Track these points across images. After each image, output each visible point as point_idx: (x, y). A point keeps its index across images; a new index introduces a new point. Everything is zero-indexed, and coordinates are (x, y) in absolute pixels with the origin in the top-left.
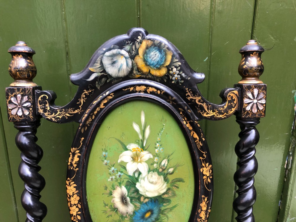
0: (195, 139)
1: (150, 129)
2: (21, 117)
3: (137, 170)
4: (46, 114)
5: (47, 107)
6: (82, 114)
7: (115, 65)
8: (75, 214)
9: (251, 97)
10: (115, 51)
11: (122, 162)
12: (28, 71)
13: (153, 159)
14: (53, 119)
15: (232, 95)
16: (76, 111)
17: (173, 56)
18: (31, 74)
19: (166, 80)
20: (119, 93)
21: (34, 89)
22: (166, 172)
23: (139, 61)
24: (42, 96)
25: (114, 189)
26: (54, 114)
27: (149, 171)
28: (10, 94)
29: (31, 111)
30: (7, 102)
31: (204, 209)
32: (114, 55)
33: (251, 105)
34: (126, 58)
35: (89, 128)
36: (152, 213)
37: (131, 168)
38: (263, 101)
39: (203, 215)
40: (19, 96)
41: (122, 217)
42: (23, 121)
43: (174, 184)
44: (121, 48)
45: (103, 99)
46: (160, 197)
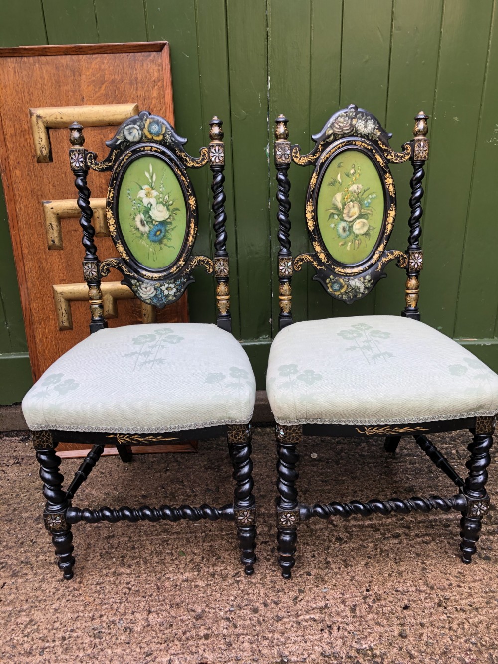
0: (184, 181)
1: (156, 175)
2: (78, 167)
3: (150, 203)
4: (92, 166)
5: (92, 162)
6: (114, 166)
7: (132, 134)
8: (112, 231)
9: (214, 152)
10: (131, 126)
11: (140, 197)
12: (80, 140)
13: (159, 195)
14: (97, 169)
15: (204, 151)
16: (110, 164)
17: (166, 128)
19: (163, 143)
20: (134, 152)
21: (84, 150)
22: (167, 204)
23: (146, 131)
24: (89, 155)
25: (136, 215)
26: (97, 166)
27: (157, 203)
28: (71, 154)
29: (84, 164)
30: (70, 158)
31: (193, 227)
32: (130, 129)
33: (214, 157)
34: (138, 130)
35: (118, 175)
36: (161, 232)
37: (146, 201)
38: (222, 155)
39: (192, 232)
40: (77, 154)
41: (142, 234)
42: (79, 170)
43: (173, 211)
44: (135, 124)
45: (125, 156)
46: (165, 221)
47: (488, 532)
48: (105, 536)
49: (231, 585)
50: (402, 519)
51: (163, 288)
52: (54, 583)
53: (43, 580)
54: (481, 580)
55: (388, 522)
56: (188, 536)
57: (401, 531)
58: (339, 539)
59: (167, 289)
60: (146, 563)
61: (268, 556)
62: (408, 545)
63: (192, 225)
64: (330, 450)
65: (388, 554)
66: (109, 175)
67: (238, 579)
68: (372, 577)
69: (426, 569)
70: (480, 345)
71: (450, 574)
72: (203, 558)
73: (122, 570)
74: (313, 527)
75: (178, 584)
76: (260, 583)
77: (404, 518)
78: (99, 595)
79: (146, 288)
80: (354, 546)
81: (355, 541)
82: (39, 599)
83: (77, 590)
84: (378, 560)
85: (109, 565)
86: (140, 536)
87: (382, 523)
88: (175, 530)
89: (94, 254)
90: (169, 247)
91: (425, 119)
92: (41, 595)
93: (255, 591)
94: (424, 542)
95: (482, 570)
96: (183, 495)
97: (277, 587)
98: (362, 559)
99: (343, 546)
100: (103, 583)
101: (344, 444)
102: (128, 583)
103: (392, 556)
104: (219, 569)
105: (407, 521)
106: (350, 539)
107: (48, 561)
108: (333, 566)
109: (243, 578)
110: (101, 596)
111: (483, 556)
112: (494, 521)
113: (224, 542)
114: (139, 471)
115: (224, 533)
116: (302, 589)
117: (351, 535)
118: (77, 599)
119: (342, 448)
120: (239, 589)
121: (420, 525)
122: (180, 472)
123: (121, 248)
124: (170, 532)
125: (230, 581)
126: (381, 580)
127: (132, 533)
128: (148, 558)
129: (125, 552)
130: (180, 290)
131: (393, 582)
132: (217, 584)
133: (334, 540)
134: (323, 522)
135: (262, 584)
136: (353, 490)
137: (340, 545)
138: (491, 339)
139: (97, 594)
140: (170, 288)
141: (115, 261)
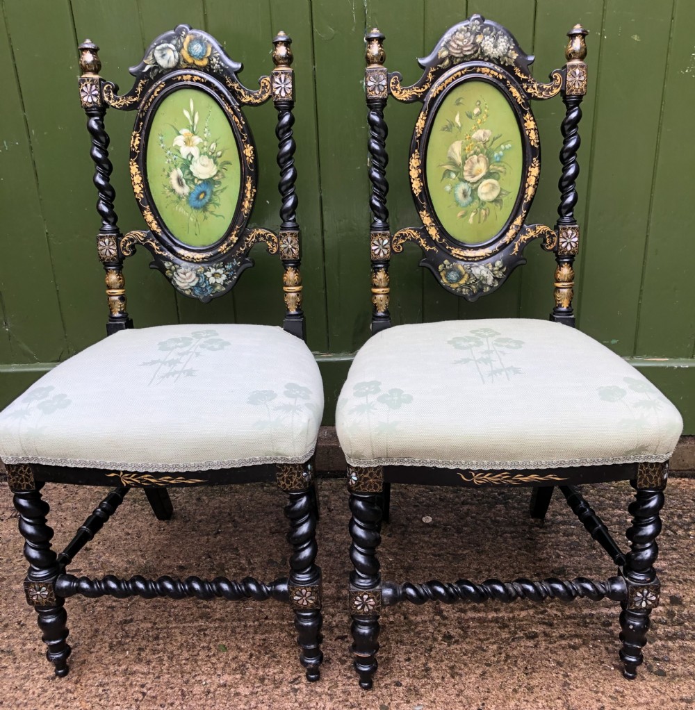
0: (237, 123)
1: (199, 115)
2: (91, 103)
3: (190, 154)
4: (111, 102)
5: (111, 96)
6: (140, 101)
7: (165, 57)
8: (138, 192)
9: (279, 82)
10: (164, 45)
11: (176, 145)
12: (95, 65)
13: (203, 143)
14: (117, 106)
15: (265, 81)
16: (135, 99)
17: (213, 48)
18: (97, 67)
19: (208, 69)
20: (169, 82)
21: (100, 80)
22: (215, 155)
23: (185, 53)
24: (107, 86)
25: (171, 171)
26: (117, 101)
27: (200, 154)
28: (82, 84)
29: (98, 98)
30: (80, 90)
31: (249, 188)
32: (163, 49)
33: (279, 89)
34: (173, 51)
35: (146, 114)
36: (205, 195)
37: (184, 151)
38: (290, 86)
39: (248, 195)
40: (89, 85)
41: (179, 197)
42: (92, 107)
43: (223, 166)
44: (169, 42)
45: (156, 88)
46: (211, 179)
47: (667, 636)
48: (120, 619)
49: (286, 695)
50: (542, 613)
51: (208, 274)
52: (42, 681)
53: (26, 677)
54: (647, 704)
55: (521, 616)
56: (235, 624)
57: (538, 629)
58: (448, 637)
59: (213, 275)
60: (171, 658)
61: (343, 656)
62: (547, 649)
63: (249, 185)
64: (452, 512)
65: (516, 661)
66: (134, 114)
67: (296, 687)
68: (488, 692)
69: (569, 684)
70: (673, 367)
71: (603, 693)
72: (251, 655)
73: (136, 667)
74: (412, 618)
75: (212, 690)
76: (327, 694)
77: (546, 611)
78: (100, 700)
79: (185, 274)
80: (468, 647)
81: (471, 641)
82: (18, 702)
83: (71, 692)
84: (500, 669)
85: (120, 660)
86: (168, 622)
87: (514, 617)
88: (218, 616)
89: (114, 224)
90: (217, 216)
91: (583, 35)
92: (20, 697)
93: (319, 704)
94: (570, 646)
95: (651, 689)
96: (235, 567)
97: (351, 700)
98: (478, 667)
99: (453, 647)
100: (108, 684)
101: (471, 504)
102: (143, 686)
103: (522, 664)
104: (271, 671)
105: (549, 615)
106: (465, 636)
107: (37, 651)
108: (434, 674)
109: (304, 686)
110: (102, 701)
111: (655, 669)
112: (678, 620)
113: (283, 635)
114: (179, 533)
115: (285, 623)
116: (386, 704)
117: (466, 632)
118: (69, 704)
119: (468, 510)
120: (296, 701)
121: (569, 621)
122: (235, 537)
123: (149, 217)
124: (210, 618)
125: (285, 689)
126: (501, 696)
127: (157, 617)
128: (175, 652)
129: (145, 643)
130: (232, 277)
131: (519, 700)
132: (266, 691)
133: (440, 638)
134: (428, 611)
135: (330, 695)
136: (476, 569)
137: (449, 645)
138: (689, 359)
139: (97, 699)
140: (218, 273)
141: (142, 235)
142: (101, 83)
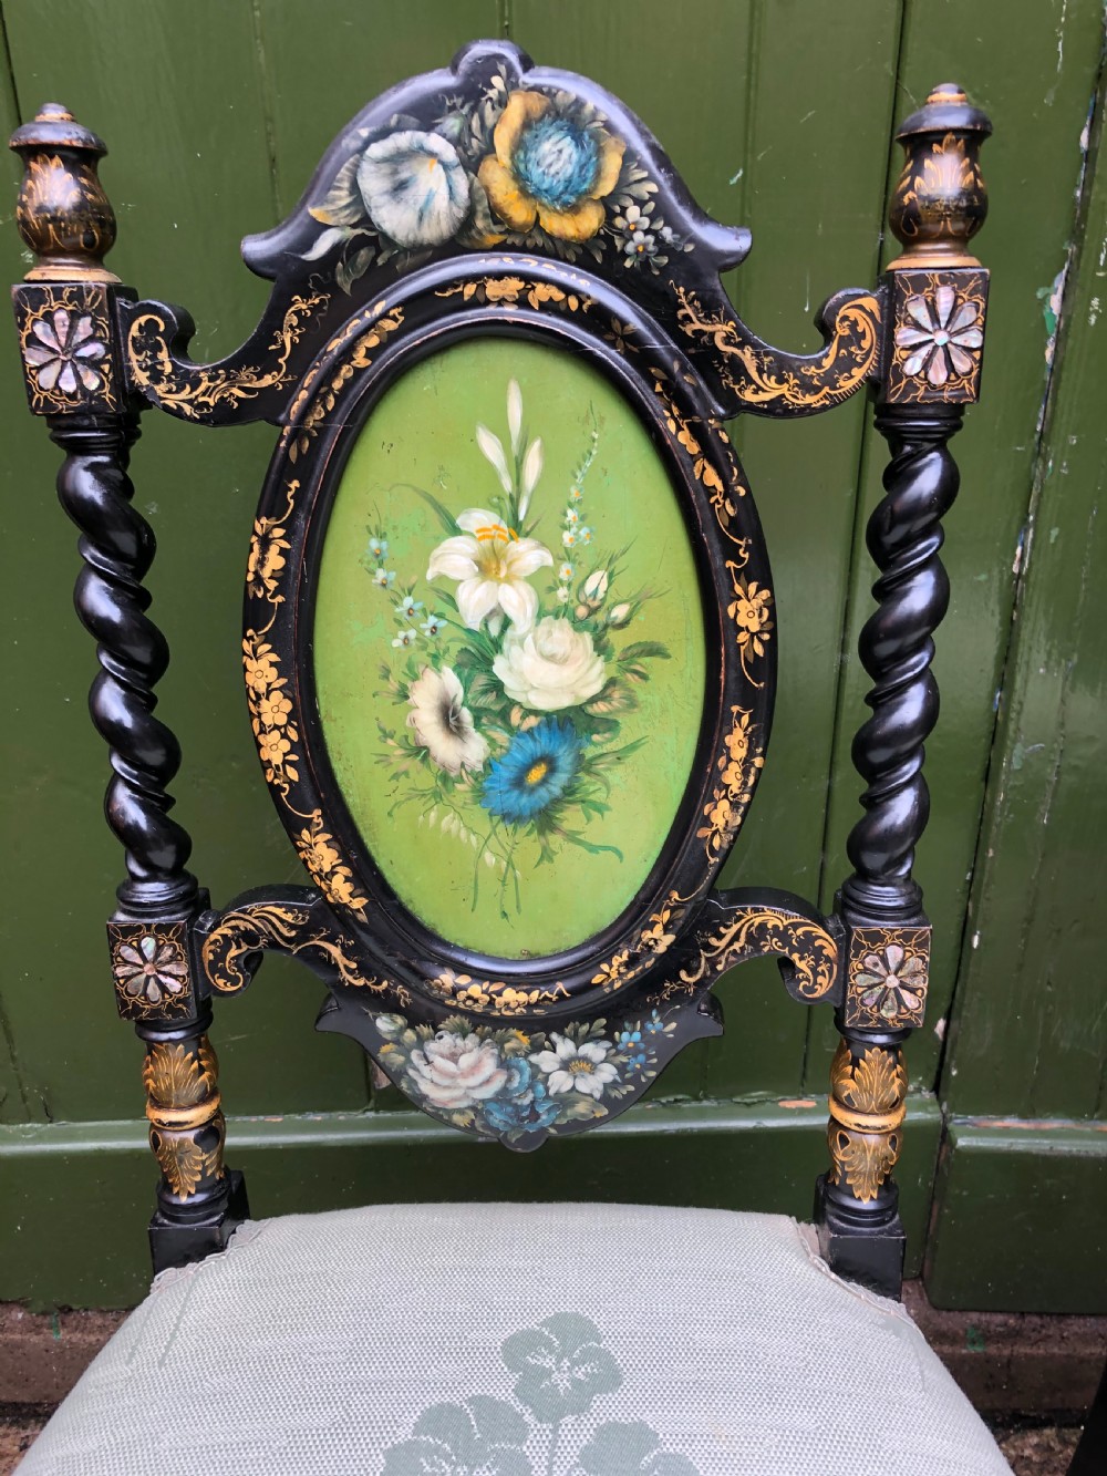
0: (710, 491)
1: (544, 451)
2: (72, 396)
3: (497, 611)
4: (160, 389)
5: (162, 363)
6: (291, 390)
7: (407, 194)
8: (277, 759)
9: (926, 321)
10: (403, 140)
11: (441, 577)
12: (88, 223)
13: (555, 570)
14: (188, 409)
15: (854, 314)
16: (268, 380)
17: (629, 157)
18: (96, 234)
19: (599, 255)
20: (421, 307)
21: (113, 291)
22: (600, 618)
23: (497, 178)
24: (143, 320)
25: (415, 678)
26: (188, 388)
27: (541, 614)
28: (29, 311)
29: (106, 375)
30: (20, 339)
31: (739, 753)
32: (398, 158)
33: (924, 352)
34: (446, 167)
35: (316, 445)
36: (552, 770)
37: (474, 601)
38: (974, 339)
39: (732, 777)
40: (61, 316)
41: (445, 778)
42: (80, 413)
43: (631, 660)
44: (428, 127)
45: (365, 332)
46: (579, 709)
51: (546, 1060)
59: (565, 1065)
63: (736, 742)
66: (257, 441)
79: (454, 1057)
89: (176, 874)
90: (593, 849)
123: (323, 855)
130: (639, 1072)
140: (585, 1059)
141: (289, 917)
142: (115, 308)
